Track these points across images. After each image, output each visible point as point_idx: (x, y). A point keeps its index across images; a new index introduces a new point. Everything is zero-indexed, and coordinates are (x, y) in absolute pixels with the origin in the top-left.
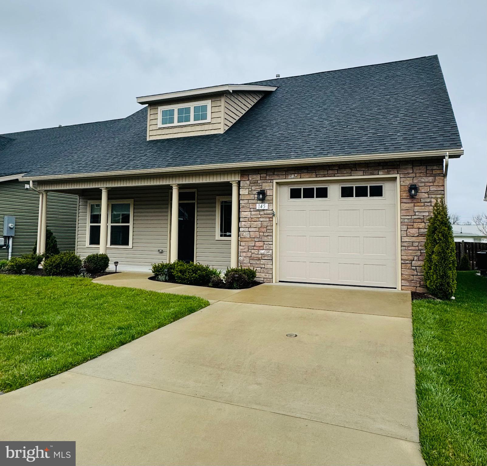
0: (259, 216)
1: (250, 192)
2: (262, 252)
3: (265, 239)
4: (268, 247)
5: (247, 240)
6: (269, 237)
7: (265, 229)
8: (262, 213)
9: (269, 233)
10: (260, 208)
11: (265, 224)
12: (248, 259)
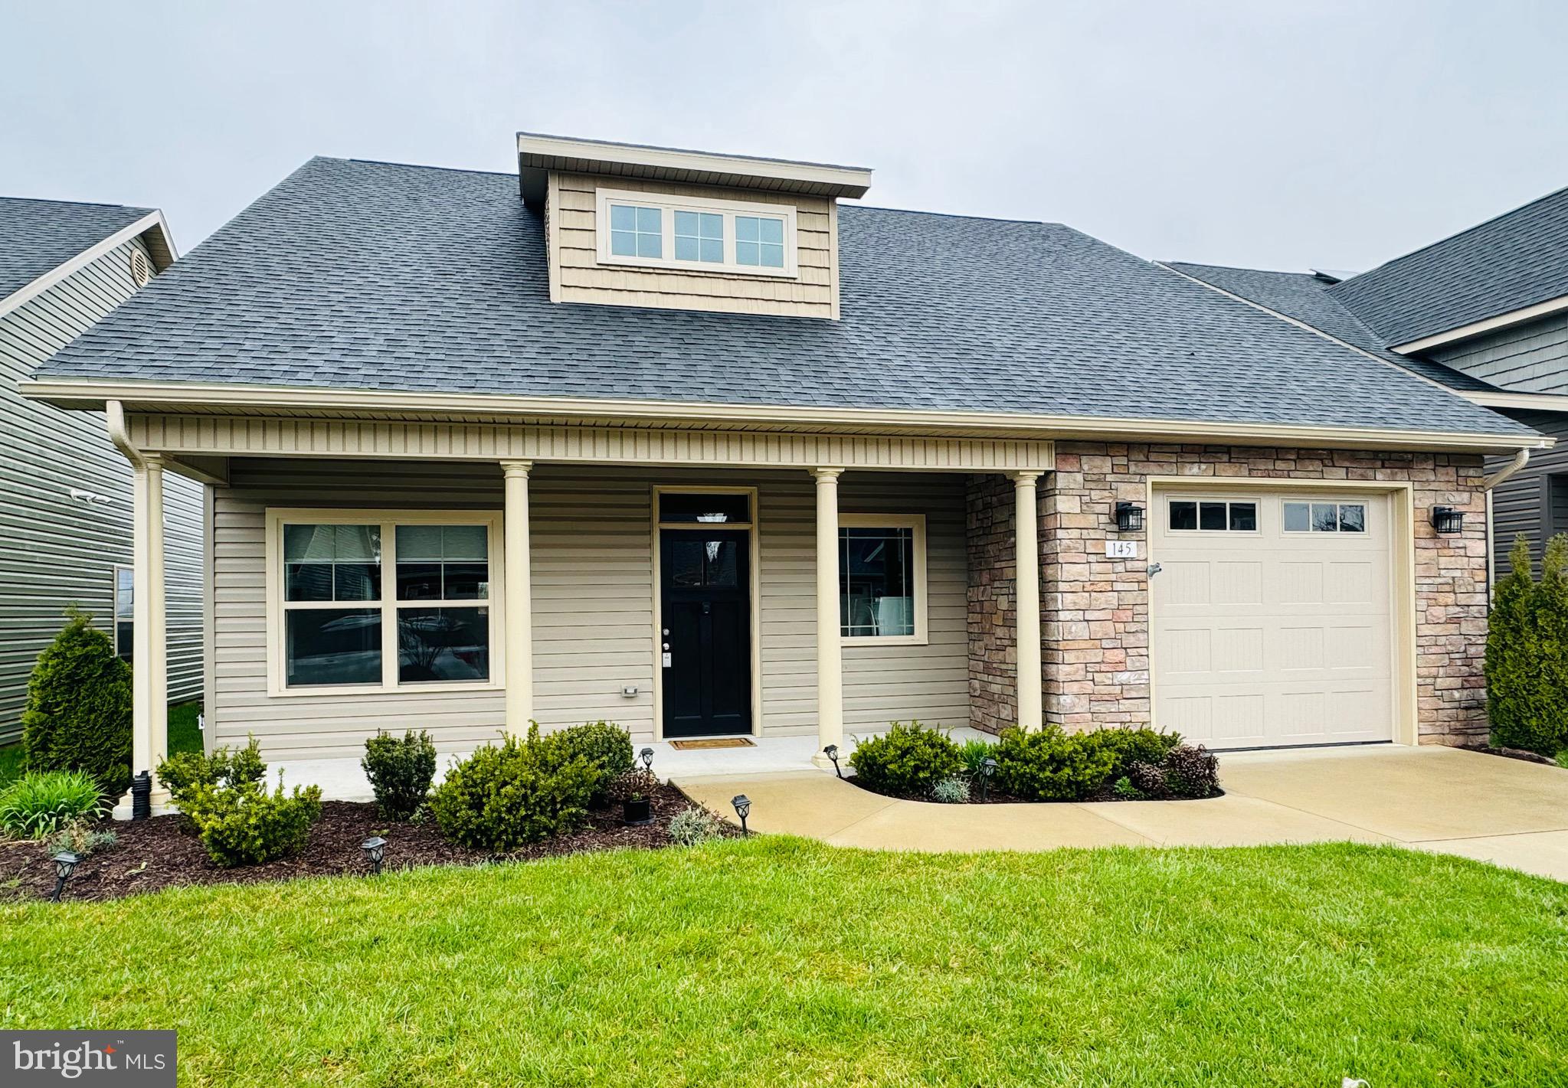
0: (1113, 577)
1: (1084, 507)
2: (1123, 677)
3: (1130, 641)
4: (1138, 664)
5: (1083, 645)
6: (1141, 636)
7: (1129, 613)
8: (1120, 567)
9: (1139, 625)
10: (1118, 555)
11: (1129, 598)
12: (1085, 700)
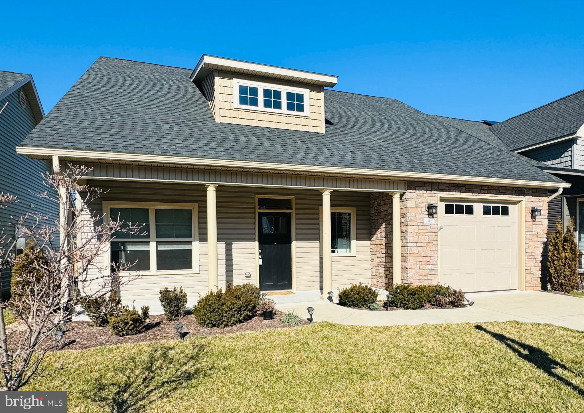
0: (426, 231)
1: (417, 205)
2: (430, 267)
3: (432, 254)
4: (434, 262)
5: (416, 255)
6: (436, 252)
7: (431, 244)
8: (429, 227)
9: (435, 248)
10: (428, 223)
11: (432, 238)
12: (416, 275)
